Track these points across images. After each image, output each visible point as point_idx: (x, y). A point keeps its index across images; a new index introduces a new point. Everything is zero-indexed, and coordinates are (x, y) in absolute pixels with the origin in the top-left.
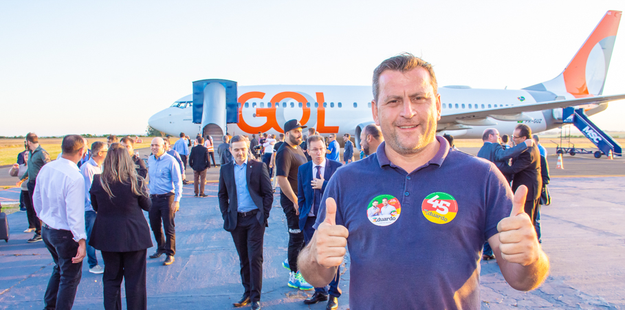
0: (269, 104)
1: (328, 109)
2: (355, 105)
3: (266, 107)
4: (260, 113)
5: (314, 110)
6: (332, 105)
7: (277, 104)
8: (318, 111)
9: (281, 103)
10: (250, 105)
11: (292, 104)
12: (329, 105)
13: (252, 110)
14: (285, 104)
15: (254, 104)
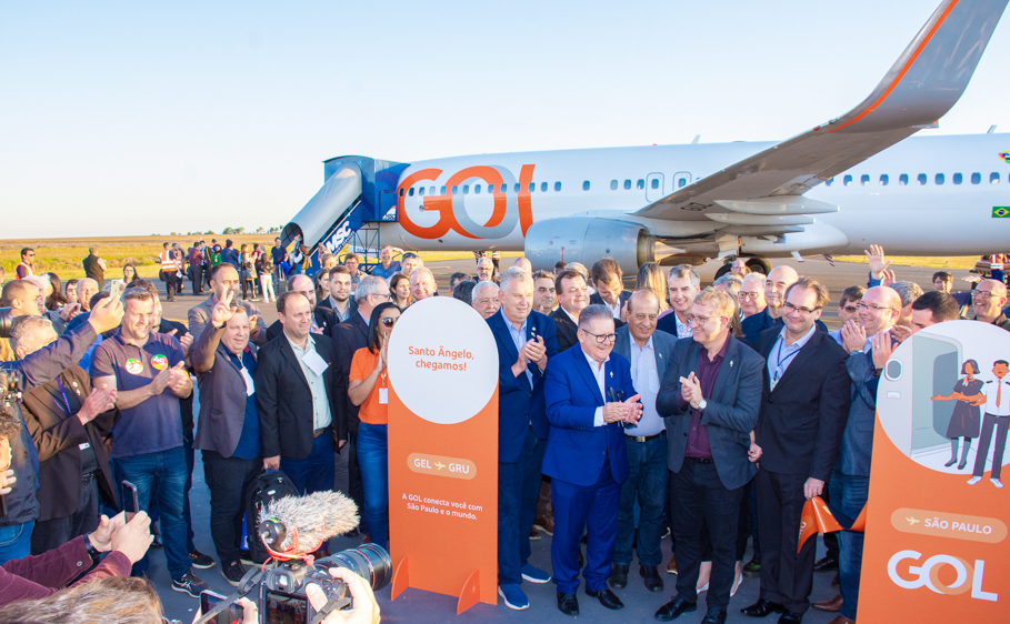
0: (443, 188)
1: (536, 196)
2: (586, 185)
3: (438, 193)
4: (429, 206)
5: (512, 196)
6: (544, 186)
7: (455, 188)
8: (520, 199)
9: (460, 187)
10: (416, 191)
11: (478, 188)
12: (538, 186)
13: (418, 199)
14: (466, 188)
15: (422, 189)
